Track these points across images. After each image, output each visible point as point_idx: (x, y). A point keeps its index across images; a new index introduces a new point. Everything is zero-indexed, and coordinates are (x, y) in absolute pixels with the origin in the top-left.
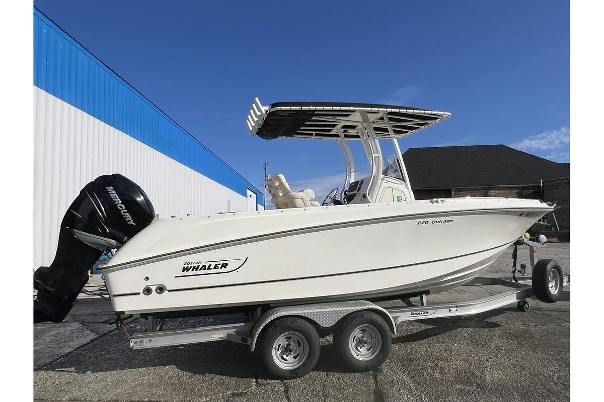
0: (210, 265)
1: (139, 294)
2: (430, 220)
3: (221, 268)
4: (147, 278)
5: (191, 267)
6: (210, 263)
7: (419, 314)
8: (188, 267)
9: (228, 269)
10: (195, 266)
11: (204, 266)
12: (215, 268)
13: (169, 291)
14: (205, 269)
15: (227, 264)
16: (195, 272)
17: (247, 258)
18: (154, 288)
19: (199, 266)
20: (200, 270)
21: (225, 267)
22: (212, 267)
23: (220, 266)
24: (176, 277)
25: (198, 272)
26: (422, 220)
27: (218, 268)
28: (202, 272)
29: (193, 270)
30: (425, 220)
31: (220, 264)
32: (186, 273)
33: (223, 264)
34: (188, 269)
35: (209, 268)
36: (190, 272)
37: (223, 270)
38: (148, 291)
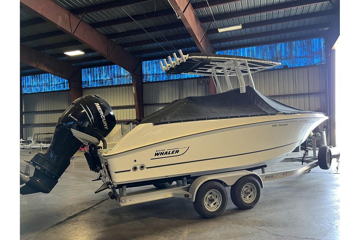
0: (170, 152)
1: (130, 170)
3: (175, 153)
4: (135, 161)
5: (160, 153)
6: (170, 150)
8: (158, 153)
9: (179, 153)
10: (162, 152)
11: (167, 152)
12: (172, 153)
13: (147, 168)
14: (167, 154)
15: (178, 151)
16: (162, 156)
17: (189, 147)
18: (138, 167)
19: (164, 152)
20: (164, 154)
21: (178, 153)
22: (171, 152)
23: (175, 152)
24: (151, 159)
25: (163, 156)
27: (174, 153)
28: (166, 156)
29: (160, 155)
31: (175, 151)
32: (157, 157)
33: (177, 151)
34: (158, 154)
35: (169, 154)
36: (159, 156)
37: (177, 154)
38: (135, 168)
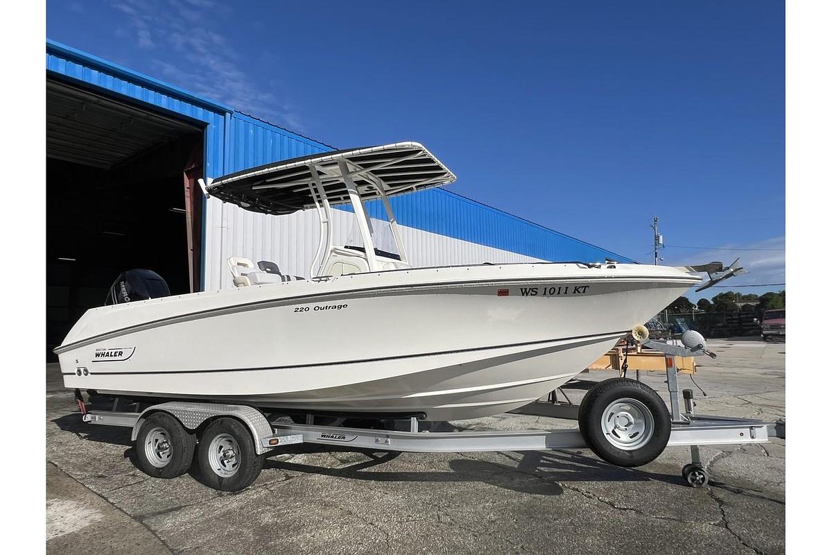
0: (111, 353)
2: (312, 305)
7: (332, 437)
8: (98, 353)
9: (123, 357)
11: (108, 353)
16: (103, 358)
17: (135, 348)
19: (104, 353)
20: (106, 356)
24: (92, 361)
25: (105, 359)
26: (299, 306)
27: (116, 356)
28: (107, 358)
29: (101, 356)
30: (304, 306)
32: (98, 359)
34: (98, 355)
36: (100, 358)
37: (120, 358)
38: (79, 372)
